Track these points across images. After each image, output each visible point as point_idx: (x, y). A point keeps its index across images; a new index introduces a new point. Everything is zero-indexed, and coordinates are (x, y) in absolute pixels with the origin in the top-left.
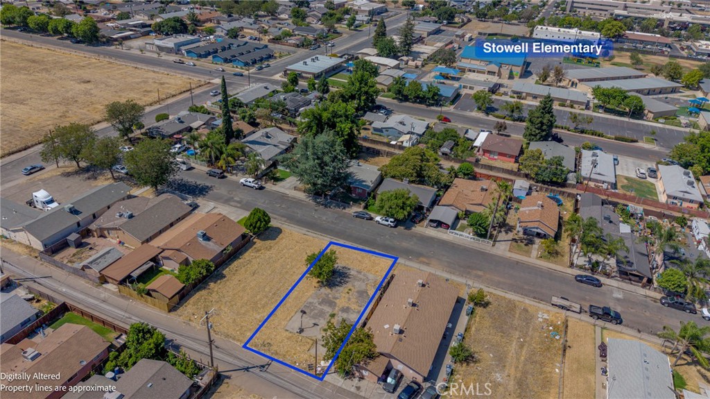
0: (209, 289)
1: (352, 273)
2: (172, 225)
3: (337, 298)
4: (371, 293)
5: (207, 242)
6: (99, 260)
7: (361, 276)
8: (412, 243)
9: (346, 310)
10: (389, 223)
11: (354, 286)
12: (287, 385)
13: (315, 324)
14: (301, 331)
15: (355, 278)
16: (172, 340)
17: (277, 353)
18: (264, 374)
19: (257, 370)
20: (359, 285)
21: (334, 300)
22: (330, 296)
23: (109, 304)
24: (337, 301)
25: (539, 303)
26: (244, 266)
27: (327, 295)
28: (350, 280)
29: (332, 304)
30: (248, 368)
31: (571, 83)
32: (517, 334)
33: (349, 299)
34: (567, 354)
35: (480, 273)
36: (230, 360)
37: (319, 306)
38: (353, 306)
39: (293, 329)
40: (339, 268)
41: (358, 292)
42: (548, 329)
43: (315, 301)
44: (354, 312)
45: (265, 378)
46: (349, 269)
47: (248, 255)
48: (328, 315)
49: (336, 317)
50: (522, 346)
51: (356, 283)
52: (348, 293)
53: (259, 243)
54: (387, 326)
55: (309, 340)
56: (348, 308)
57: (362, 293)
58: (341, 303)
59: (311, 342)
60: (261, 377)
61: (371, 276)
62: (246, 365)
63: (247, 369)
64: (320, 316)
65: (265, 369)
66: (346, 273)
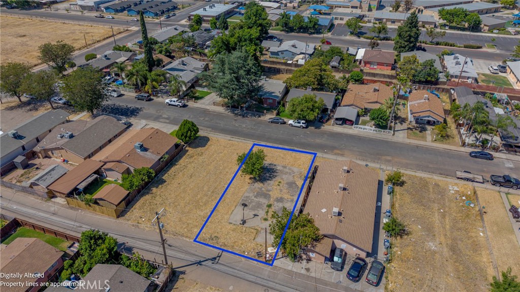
0: (152, 193)
1: (279, 168)
2: (110, 141)
3: (270, 191)
4: (300, 183)
5: (145, 153)
6: (45, 177)
7: (287, 170)
8: (324, 139)
9: (280, 200)
10: (301, 124)
11: (282, 179)
12: (241, 274)
13: (255, 215)
14: (244, 222)
15: (282, 172)
16: (124, 243)
17: (225, 245)
18: (215, 266)
19: (209, 263)
20: (286, 178)
21: (268, 193)
22: (263, 189)
23: (60, 216)
24: (270, 193)
25: (446, 178)
26: (181, 171)
27: (261, 189)
28: (277, 174)
29: (266, 196)
30: (200, 262)
31: (417, 10)
32: (436, 206)
33: (281, 191)
34: (485, 219)
35: (389, 158)
36: (182, 256)
37: (255, 199)
38: (286, 196)
39: (236, 221)
40: (266, 165)
41: (287, 183)
42: (462, 199)
43: (251, 195)
44: (288, 201)
45: (218, 270)
46: (275, 165)
47: (183, 161)
48: (265, 207)
49: (273, 207)
50: (443, 216)
51: (284, 176)
52: (279, 185)
53: (191, 151)
54: (324, 210)
55: (253, 230)
56: (281, 198)
57: (291, 185)
58: (275, 194)
59: (255, 231)
60: (214, 269)
61: (295, 170)
62: (198, 259)
63: (199, 263)
64: (258, 207)
65: (217, 261)
66: (273, 169)
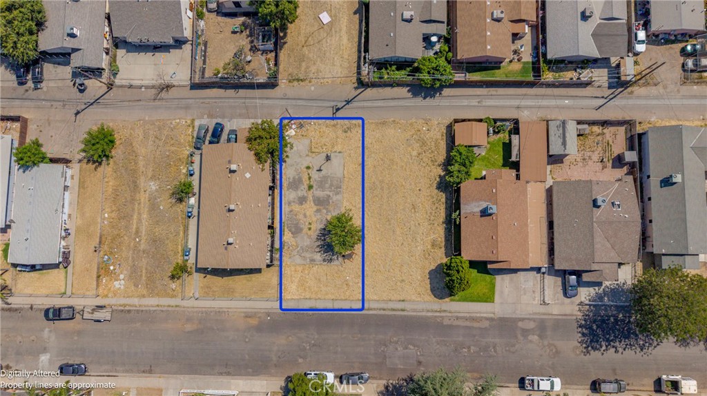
0: (439, 165)
1: (319, 257)
3: (317, 211)
4: (287, 237)
5: (481, 209)
7: (307, 255)
9: (302, 200)
11: (309, 237)
12: (310, 103)
13: (320, 169)
14: (328, 158)
15: (313, 250)
16: (425, 98)
17: (334, 126)
18: (333, 104)
19: (340, 105)
20: (305, 239)
21: (318, 207)
22: (325, 211)
24: (315, 208)
26: (431, 213)
27: (328, 211)
28: (317, 244)
29: (321, 203)
30: (348, 104)
32: (142, 247)
33: (305, 216)
34: (98, 240)
36: (366, 104)
37: (328, 193)
38: (296, 207)
39: (336, 156)
41: (301, 230)
42: (114, 266)
43: (335, 198)
44: (294, 202)
45: (329, 101)
46: (324, 260)
47: (439, 233)
48: (314, 185)
49: (306, 187)
50: (137, 232)
51: (308, 242)
52: (310, 224)
53: (440, 257)
54: (248, 175)
55: (317, 150)
56: (301, 203)
57: (297, 231)
58: (310, 208)
59: (314, 150)
60: (334, 101)
61: (298, 260)
62: (350, 105)
63: (348, 102)
64: (321, 182)
65: (335, 109)
66: (325, 252)
